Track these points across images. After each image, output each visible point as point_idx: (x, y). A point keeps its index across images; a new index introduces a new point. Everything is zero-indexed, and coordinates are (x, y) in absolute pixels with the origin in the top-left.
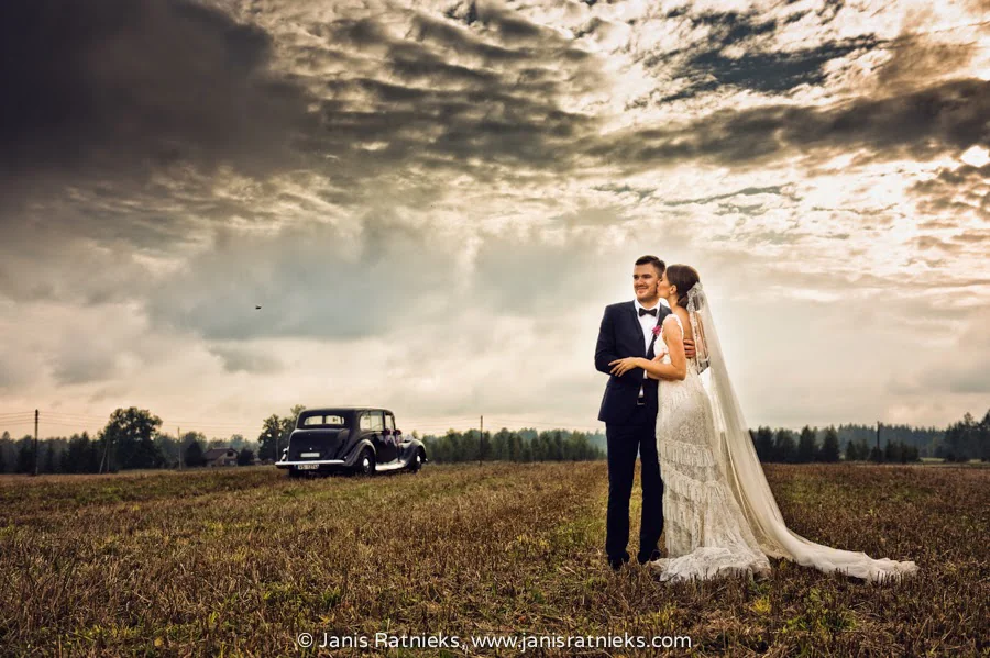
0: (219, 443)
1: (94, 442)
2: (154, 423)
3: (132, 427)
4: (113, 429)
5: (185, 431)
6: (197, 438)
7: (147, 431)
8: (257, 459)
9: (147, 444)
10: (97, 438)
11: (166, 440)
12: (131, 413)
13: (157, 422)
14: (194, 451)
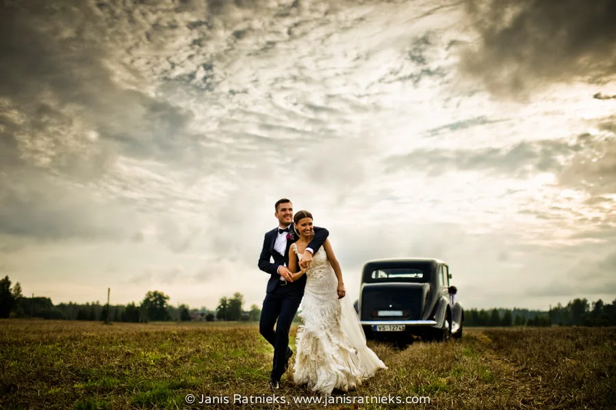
0: (196, 310)
1: (138, 307)
2: (166, 298)
3: (156, 300)
4: (147, 301)
5: (181, 304)
6: (186, 307)
7: (162, 303)
8: (215, 319)
9: (163, 309)
10: (139, 305)
11: (171, 308)
12: (155, 294)
13: (168, 298)
14: (185, 314)
